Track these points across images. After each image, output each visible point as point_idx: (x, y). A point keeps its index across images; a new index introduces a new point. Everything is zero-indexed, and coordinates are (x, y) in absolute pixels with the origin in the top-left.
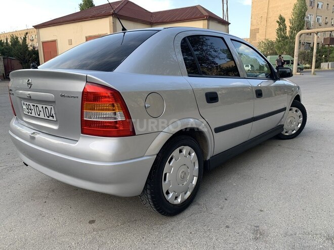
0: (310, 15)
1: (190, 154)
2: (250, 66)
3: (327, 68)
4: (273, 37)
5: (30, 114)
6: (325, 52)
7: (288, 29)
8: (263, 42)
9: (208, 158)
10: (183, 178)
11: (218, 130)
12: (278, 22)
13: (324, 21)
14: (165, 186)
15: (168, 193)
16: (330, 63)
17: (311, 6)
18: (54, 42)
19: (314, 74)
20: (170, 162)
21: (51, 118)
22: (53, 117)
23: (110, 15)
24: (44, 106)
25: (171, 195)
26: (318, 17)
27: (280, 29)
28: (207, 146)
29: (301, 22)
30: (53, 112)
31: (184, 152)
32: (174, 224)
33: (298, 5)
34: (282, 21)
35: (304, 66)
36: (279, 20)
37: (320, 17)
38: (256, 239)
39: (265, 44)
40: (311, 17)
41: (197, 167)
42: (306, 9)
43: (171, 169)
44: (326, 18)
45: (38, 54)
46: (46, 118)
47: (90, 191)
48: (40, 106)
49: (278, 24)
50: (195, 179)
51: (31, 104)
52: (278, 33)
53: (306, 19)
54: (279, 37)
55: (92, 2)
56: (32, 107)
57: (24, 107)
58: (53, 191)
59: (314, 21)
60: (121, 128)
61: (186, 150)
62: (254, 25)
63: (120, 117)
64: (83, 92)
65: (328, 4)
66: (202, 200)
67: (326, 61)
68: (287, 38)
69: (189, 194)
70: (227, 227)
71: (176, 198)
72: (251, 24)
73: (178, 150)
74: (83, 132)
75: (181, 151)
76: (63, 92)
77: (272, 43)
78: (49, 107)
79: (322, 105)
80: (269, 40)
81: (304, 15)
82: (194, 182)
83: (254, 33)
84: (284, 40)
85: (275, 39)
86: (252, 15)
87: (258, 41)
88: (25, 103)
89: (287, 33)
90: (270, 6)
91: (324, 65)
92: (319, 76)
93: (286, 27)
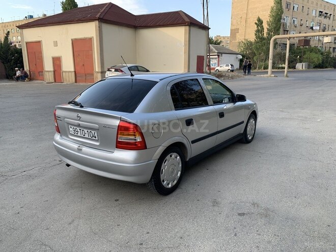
0: (287, 17)
1: (176, 157)
2: (230, 66)
3: (301, 69)
4: (252, 38)
5: (76, 134)
6: (300, 52)
7: (266, 31)
8: (243, 42)
9: (188, 160)
10: (172, 172)
11: (193, 142)
12: (256, 24)
13: (299, 23)
14: (162, 177)
15: (163, 181)
16: (304, 63)
17: (287, 8)
18: (39, 43)
19: (287, 76)
20: (165, 163)
21: (93, 138)
22: (95, 137)
23: (96, 20)
24: (89, 131)
25: (165, 182)
26: (294, 19)
27: (258, 31)
28: (187, 152)
29: (278, 24)
30: (96, 135)
31: (173, 156)
32: (167, 200)
33: (275, 8)
34: (260, 22)
35: (280, 66)
36: (257, 22)
37: (295, 19)
38: (214, 206)
39: (244, 44)
40: (287, 20)
41: (180, 165)
42: (282, 12)
43: (165, 167)
44: (301, 20)
45: (22, 53)
46: (90, 137)
47: (116, 180)
48: (86, 131)
49: (256, 26)
50: (179, 173)
51: (78, 129)
52: (256, 34)
53: (282, 21)
54: (257, 38)
55: (74, 1)
56: (79, 130)
57: (71, 129)
58: (84, 183)
59: (290, 23)
60: (139, 145)
61: (174, 155)
62: (234, 25)
63: (139, 139)
64: (119, 126)
65: (303, 7)
66: (184, 186)
67: (301, 62)
68: (264, 39)
69: (175, 182)
70: (198, 200)
71: (168, 184)
72: (232, 24)
73: (169, 155)
74: (117, 147)
75: (171, 156)
76: (105, 125)
77: (251, 43)
78: (93, 132)
79: (282, 111)
80: (248, 40)
81: (281, 18)
82: (179, 175)
83: (234, 32)
84: (261, 41)
85: (254, 40)
86: (232, 15)
87: (237, 41)
88: (73, 127)
89: (265, 35)
90: (249, 7)
91: (299, 66)
92: (291, 79)
93: (263, 29)
